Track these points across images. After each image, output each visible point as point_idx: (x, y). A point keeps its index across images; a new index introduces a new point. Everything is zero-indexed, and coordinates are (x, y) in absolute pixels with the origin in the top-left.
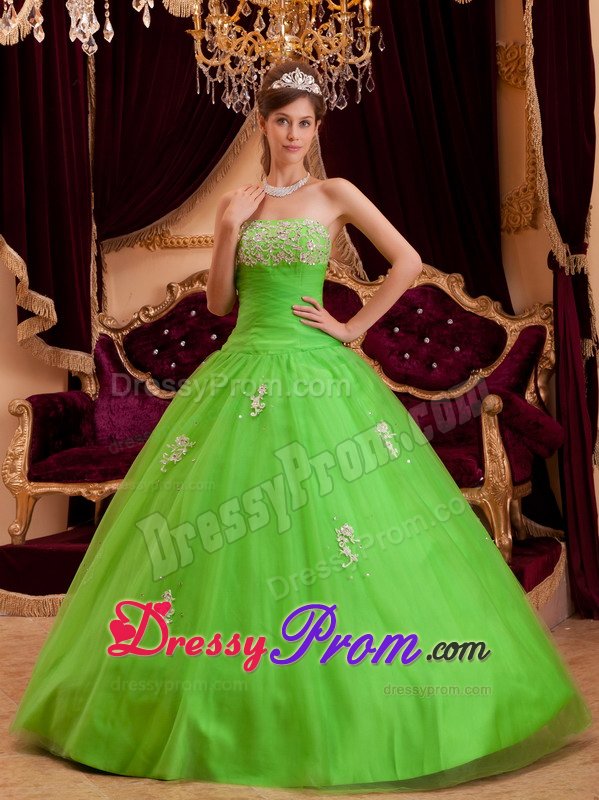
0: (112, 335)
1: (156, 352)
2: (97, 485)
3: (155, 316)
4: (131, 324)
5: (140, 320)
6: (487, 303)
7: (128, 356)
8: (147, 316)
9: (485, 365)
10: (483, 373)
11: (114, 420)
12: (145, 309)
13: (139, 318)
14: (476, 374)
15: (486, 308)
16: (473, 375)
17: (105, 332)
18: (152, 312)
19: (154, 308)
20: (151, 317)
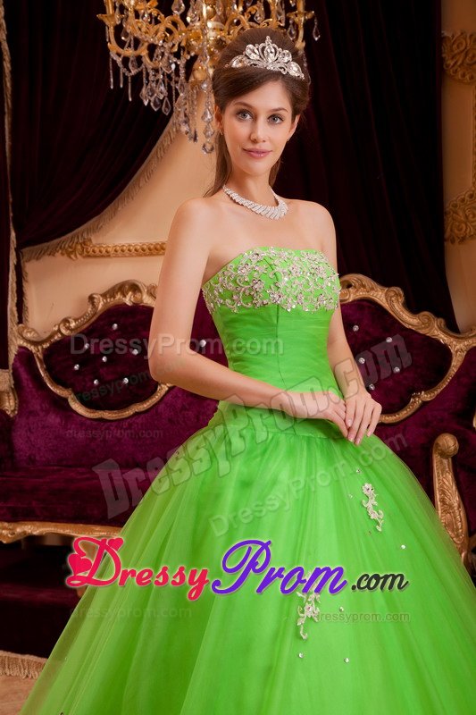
0: (32, 348)
1: (77, 367)
2: (6, 524)
3: (76, 328)
4: (52, 336)
5: (62, 334)
6: (429, 319)
7: (48, 370)
8: (68, 328)
9: (429, 386)
10: (426, 396)
11: (32, 439)
12: (66, 321)
13: (59, 331)
14: (417, 396)
15: (429, 325)
16: (414, 397)
17: (25, 344)
18: (73, 325)
19: (76, 320)
20: (72, 330)
